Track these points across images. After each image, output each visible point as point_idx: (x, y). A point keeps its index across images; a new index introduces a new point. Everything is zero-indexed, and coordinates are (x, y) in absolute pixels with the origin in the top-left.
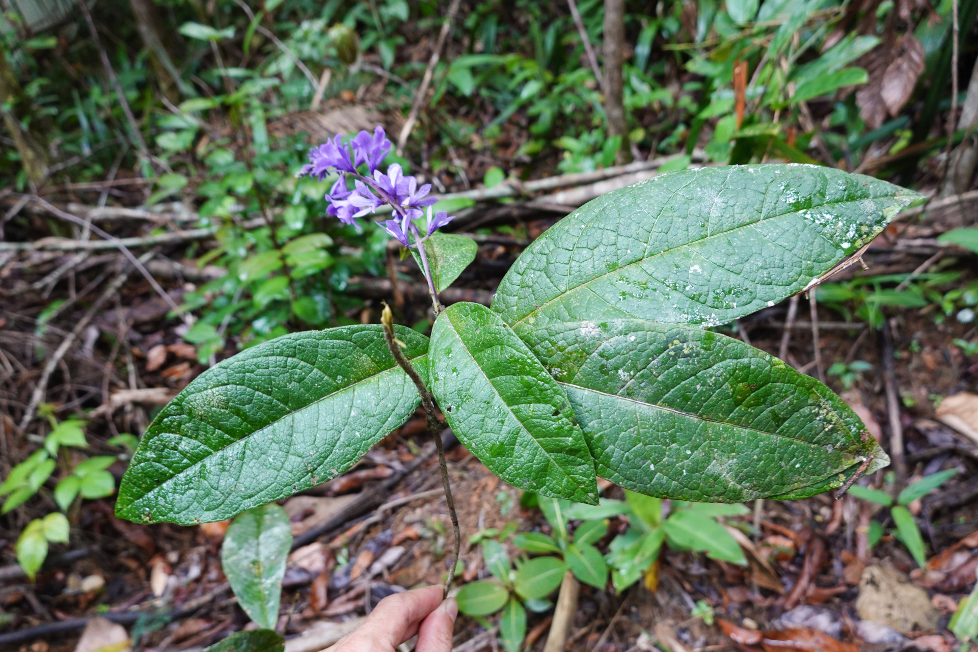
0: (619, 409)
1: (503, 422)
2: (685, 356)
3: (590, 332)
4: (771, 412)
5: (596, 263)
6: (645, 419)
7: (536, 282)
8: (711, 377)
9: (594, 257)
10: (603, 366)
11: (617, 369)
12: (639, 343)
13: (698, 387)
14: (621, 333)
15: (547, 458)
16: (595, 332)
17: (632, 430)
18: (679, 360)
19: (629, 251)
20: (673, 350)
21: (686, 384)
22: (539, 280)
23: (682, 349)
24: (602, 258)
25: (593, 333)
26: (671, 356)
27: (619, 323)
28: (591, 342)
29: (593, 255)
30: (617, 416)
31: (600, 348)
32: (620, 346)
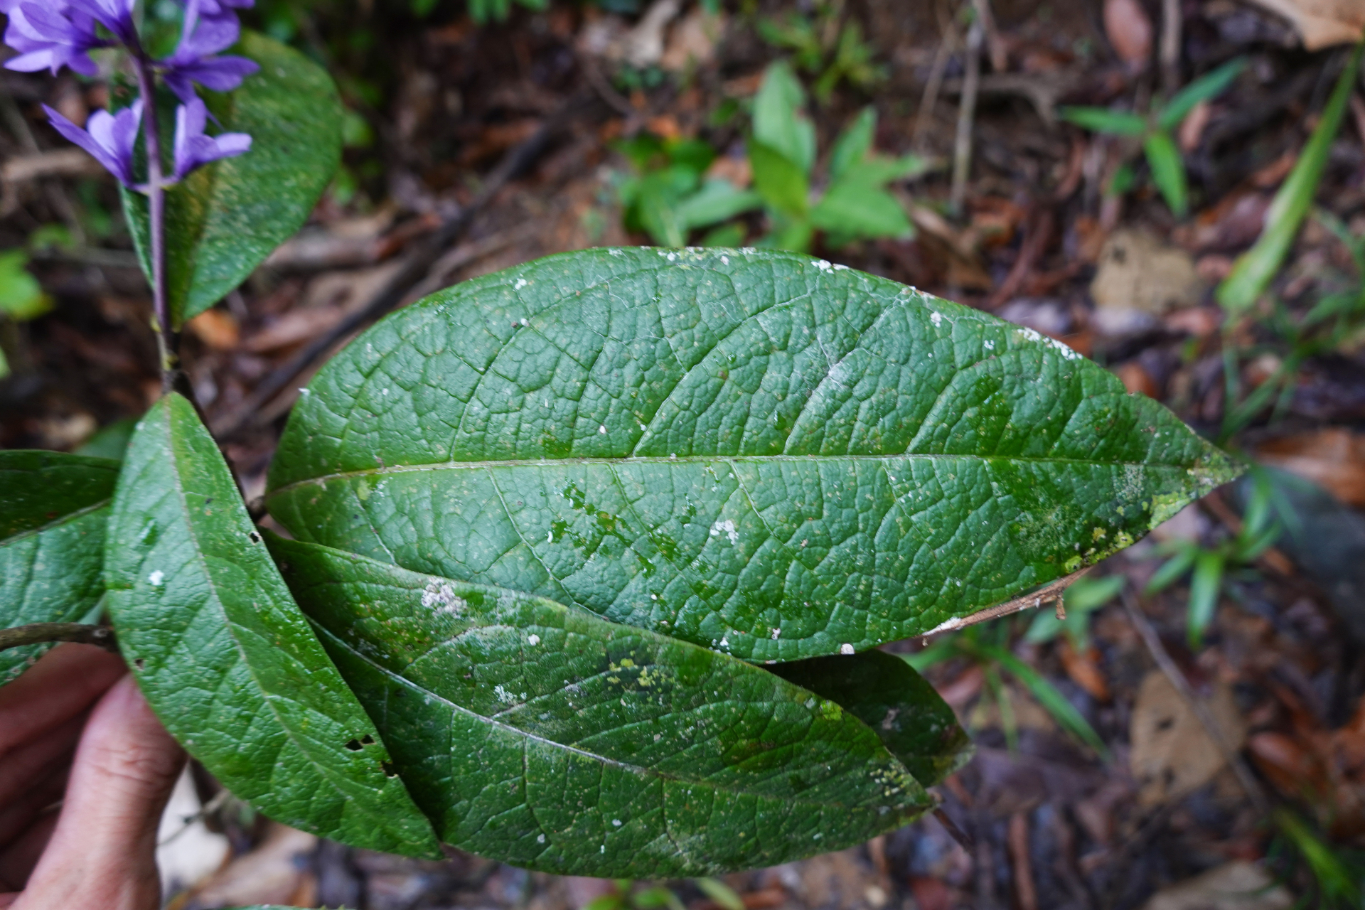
0: (491, 743)
1: (249, 719)
2: (640, 688)
3: (444, 605)
4: (791, 778)
5: (525, 426)
6: (540, 767)
7: (390, 409)
8: (687, 725)
9: (525, 411)
10: (463, 670)
11: (493, 684)
12: (543, 652)
13: (657, 738)
14: (509, 622)
15: (339, 796)
16: (455, 606)
17: (509, 783)
18: (627, 691)
19: (602, 429)
20: (619, 674)
21: (634, 728)
22: (397, 409)
23: (636, 675)
24: (541, 421)
25: (448, 609)
26: (611, 684)
27: (509, 601)
28: (443, 624)
29: (522, 405)
30: (483, 756)
31: (463, 638)
32: (504, 648)
